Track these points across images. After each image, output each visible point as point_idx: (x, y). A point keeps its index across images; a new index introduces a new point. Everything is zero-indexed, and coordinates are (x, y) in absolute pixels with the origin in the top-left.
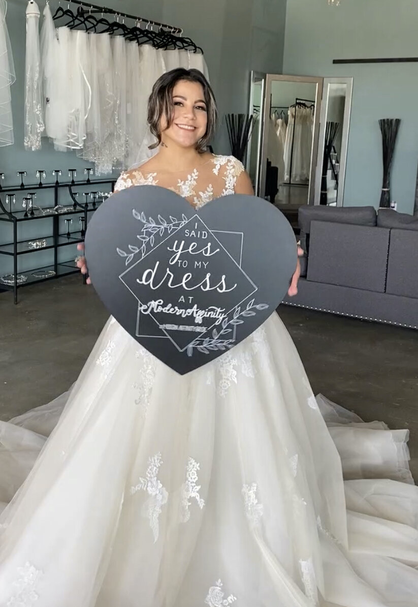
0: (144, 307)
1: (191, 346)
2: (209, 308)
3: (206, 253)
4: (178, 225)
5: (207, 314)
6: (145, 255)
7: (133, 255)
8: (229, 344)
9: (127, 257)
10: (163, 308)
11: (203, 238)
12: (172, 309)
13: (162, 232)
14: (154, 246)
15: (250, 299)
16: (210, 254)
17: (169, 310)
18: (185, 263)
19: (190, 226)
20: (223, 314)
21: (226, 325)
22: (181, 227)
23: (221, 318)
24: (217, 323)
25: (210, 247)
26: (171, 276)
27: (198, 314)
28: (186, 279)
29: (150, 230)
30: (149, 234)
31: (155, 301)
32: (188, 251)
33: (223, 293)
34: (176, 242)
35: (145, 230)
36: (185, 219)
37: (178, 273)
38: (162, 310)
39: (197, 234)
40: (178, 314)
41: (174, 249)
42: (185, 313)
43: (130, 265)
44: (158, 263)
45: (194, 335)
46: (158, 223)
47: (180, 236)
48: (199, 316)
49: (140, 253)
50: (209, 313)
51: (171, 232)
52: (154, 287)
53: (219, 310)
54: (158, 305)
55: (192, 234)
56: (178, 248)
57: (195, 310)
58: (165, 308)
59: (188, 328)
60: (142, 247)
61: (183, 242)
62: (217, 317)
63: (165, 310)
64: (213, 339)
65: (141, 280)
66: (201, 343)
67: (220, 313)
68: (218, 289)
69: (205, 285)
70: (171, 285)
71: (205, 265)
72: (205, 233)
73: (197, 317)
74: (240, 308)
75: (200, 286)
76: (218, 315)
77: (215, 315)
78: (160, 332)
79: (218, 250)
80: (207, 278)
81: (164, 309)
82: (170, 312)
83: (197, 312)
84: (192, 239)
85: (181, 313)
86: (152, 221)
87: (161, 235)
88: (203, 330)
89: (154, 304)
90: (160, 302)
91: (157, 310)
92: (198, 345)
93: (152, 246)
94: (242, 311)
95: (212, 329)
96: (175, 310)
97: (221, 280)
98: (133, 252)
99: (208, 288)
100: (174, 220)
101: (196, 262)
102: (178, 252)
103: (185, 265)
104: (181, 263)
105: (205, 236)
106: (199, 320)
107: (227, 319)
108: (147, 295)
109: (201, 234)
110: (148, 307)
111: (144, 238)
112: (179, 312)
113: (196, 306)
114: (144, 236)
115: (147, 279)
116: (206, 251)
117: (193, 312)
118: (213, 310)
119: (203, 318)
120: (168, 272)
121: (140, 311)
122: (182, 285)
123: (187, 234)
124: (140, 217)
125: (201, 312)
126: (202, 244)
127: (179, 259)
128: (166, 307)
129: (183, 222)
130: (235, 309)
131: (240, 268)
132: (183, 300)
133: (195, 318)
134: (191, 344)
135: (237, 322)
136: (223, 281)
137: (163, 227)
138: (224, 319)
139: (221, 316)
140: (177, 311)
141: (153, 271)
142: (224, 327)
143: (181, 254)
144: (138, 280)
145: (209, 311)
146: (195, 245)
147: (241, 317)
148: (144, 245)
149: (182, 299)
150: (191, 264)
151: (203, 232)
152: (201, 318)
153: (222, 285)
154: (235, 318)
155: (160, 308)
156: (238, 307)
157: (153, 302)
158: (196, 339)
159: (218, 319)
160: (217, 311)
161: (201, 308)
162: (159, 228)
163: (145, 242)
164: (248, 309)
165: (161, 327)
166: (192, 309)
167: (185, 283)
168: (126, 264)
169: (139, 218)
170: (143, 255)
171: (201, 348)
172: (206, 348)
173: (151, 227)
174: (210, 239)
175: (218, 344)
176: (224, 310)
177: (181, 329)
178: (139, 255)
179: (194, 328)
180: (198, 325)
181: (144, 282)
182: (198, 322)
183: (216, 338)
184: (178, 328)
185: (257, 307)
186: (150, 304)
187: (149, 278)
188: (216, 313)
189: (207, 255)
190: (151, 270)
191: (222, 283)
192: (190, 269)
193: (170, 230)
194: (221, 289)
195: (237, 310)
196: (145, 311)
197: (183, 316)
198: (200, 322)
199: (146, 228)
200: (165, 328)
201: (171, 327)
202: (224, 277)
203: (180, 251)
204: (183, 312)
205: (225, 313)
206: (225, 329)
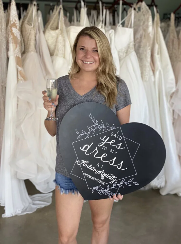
0: (79, 161)
1: (94, 188)
2: (110, 174)
3: (118, 147)
4: (109, 129)
5: (108, 177)
6: (88, 137)
9: (79, 135)
11: (119, 139)
12: (92, 168)
13: (100, 129)
14: (94, 135)
15: (131, 178)
16: (120, 148)
17: (90, 167)
19: (115, 131)
21: (115, 186)
22: (110, 130)
23: (114, 181)
24: (111, 183)
25: (121, 145)
26: (96, 152)
28: (103, 156)
29: (95, 126)
30: (93, 128)
32: (110, 143)
33: (120, 169)
34: (105, 136)
36: (113, 127)
37: (101, 151)
38: (87, 166)
39: (117, 136)
40: (93, 171)
41: (103, 139)
42: (97, 172)
44: (93, 143)
45: (97, 184)
46: (100, 124)
47: (108, 134)
48: (103, 176)
49: (86, 135)
51: (105, 131)
52: (87, 154)
53: (114, 177)
54: (86, 163)
55: (114, 135)
56: (105, 139)
57: (103, 172)
59: (96, 180)
61: (109, 138)
62: (112, 179)
63: (88, 167)
65: (82, 148)
66: (100, 189)
67: (114, 178)
68: (117, 166)
69: (112, 162)
70: (95, 156)
71: (115, 153)
73: (102, 176)
74: (124, 180)
75: (109, 162)
76: (113, 179)
78: (82, 176)
79: (125, 148)
80: (114, 160)
81: (88, 166)
82: (90, 168)
84: (114, 138)
85: (95, 171)
86: (97, 122)
87: (99, 131)
89: (84, 162)
90: (87, 162)
91: (84, 165)
92: (98, 189)
94: (125, 182)
95: (108, 184)
96: (93, 168)
97: (121, 163)
98: (83, 134)
100: (108, 125)
101: (111, 150)
102: (104, 141)
103: (105, 149)
104: (104, 147)
105: (120, 139)
106: (103, 177)
107: (116, 182)
108: (82, 156)
109: (119, 137)
110: (81, 162)
113: (103, 170)
114: (91, 128)
115: (85, 149)
116: (118, 146)
117: (102, 173)
118: (111, 176)
119: (105, 178)
120: (96, 149)
121: (77, 162)
122: (101, 158)
123: (112, 135)
124: (92, 118)
125: (105, 175)
126: (117, 142)
127: (104, 145)
131: (132, 161)
134: (95, 187)
135: (121, 186)
137: (101, 127)
138: (115, 182)
140: (94, 169)
141: (89, 146)
142: (114, 186)
143: (106, 143)
144: (80, 148)
145: (108, 175)
146: (114, 141)
147: (123, 185)
148: (89, 132)
149: (98, 165)
150: (109, 150)
151: (120, 137)
154: (121, 184)
155: (86, 165)
156: (124, 179)
157: (84, 161)
158: (98, 186)
159: (113, 181)
160: (113, 177)
161: (106, 172)
162: (99, 126)
163: (90, 131)
164: (129, 182)
165: (84, 174)
166: (101, 171)
167: (102, 158)
168: (78, 138)
170: (87, 137)
171: (99, 191)
172: (101, 192)
173: (96, 125)
174: (122, 141)
175: (108, 193)
176: (117, 178)
177: (93, 179)
178: (85, 136)
179: (99, 181)
180: (102, 180)
181: (83, 150)
182: (102, 179)
183: (108, 190)
184: (92, 177)
185: (134, 182)
186: (82, 161)
187: (85, 148)
188: (112, 177)
189: (118, 148)
190: (88, 145)
191: (120, 165)
192: (107, 152)
193: (104, 129)
194: (119, 168)
195: (123, 180)
196: (79, 163)
197: (96, 173)
198: (103, 179)
199: (93, 125)
200: (85, 175)
201: (88, 176)
202: (122, 162)
203: (105, 141)
204: (96, 171)
205: (116, 179)
206: (114, 187)
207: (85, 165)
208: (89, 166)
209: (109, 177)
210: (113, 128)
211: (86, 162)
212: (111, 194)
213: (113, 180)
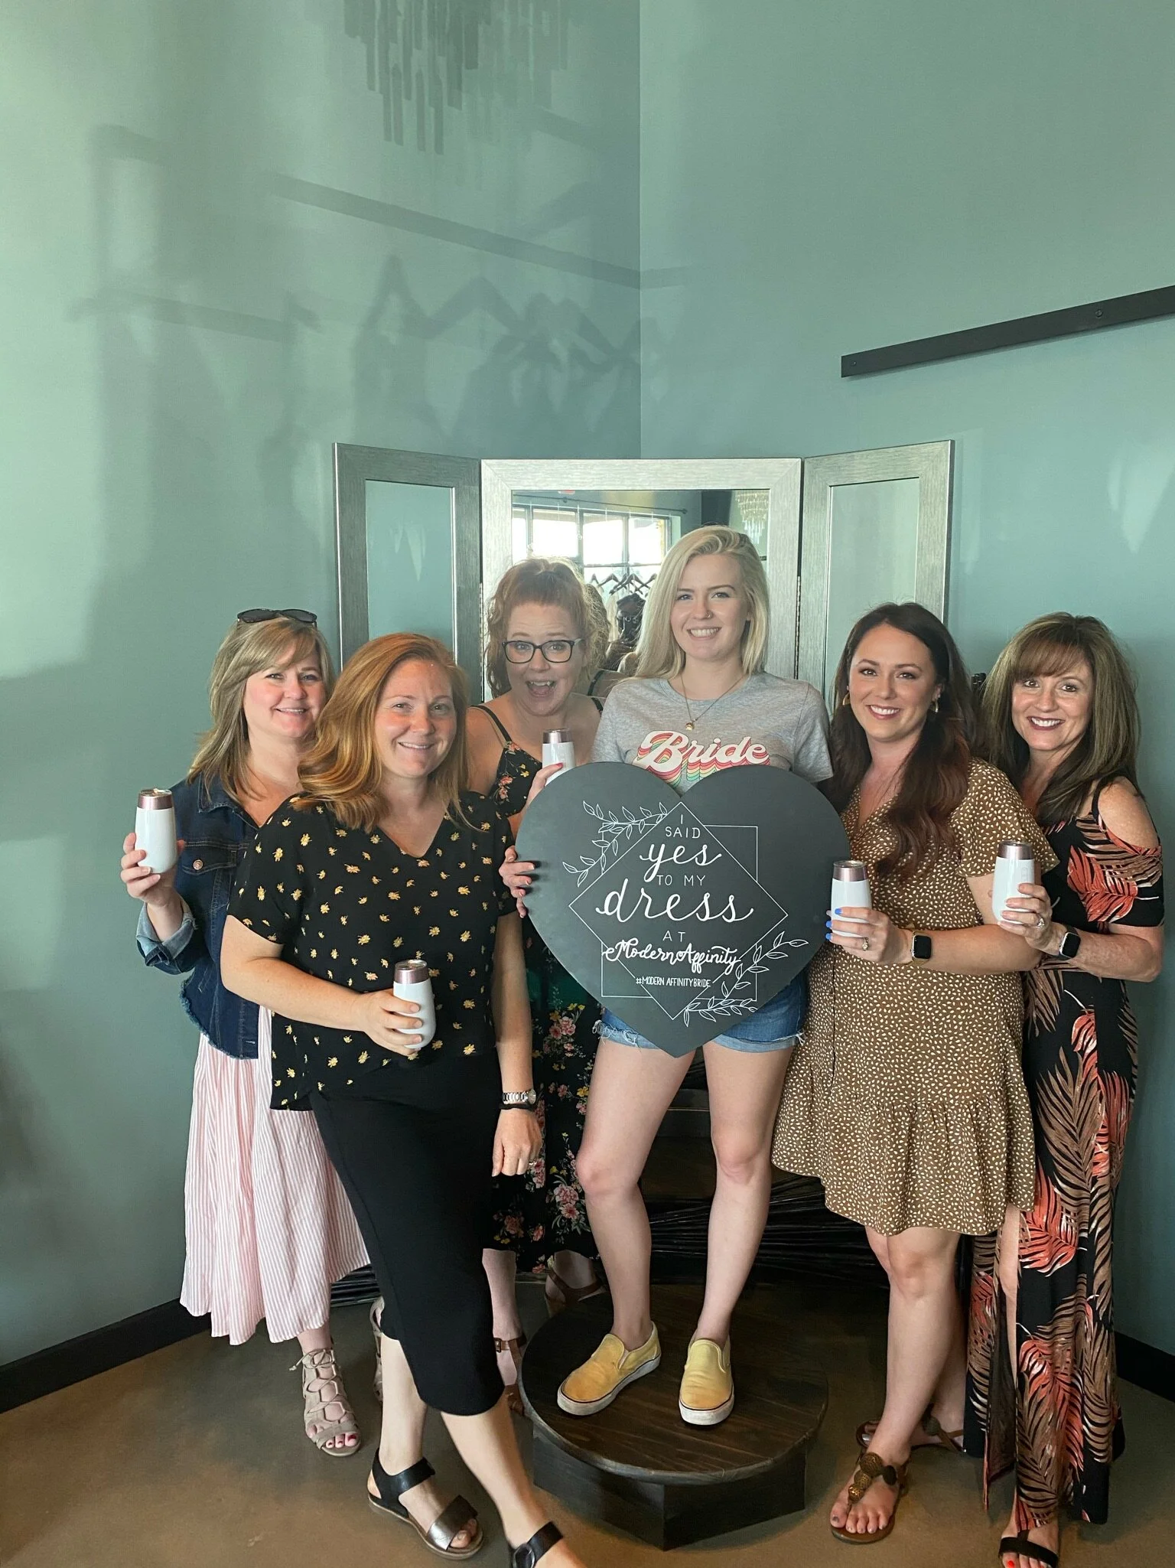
0: (609, 951)
1: (687, 1010)
2: (713, 948)
3: (701, 861)
4: (653, 820)
5: (709, 958)
6: (605, 869)
7: (587, 870)
8: (748, 1006)
9: (579, 873)
10: (639, 951)
11: (694, 837)
12: (654, 952)
13: (629, 833)
14: (619, 855)
15: (776, 932)
16: (707, 862)
17: (648, 954)
18: (669, 879)
19: (671, 821)
20: (735, 957)
21: (742, 976)
22: (658, 823)
23: (732, 964)
24: (726, 973)
25: (707, 851)
26: (647, 899)
27: (695, 959)
28: (672, 904)
29: (610, 830)
30: (609, 837)
31: (626, 941)
32: (673, 860)
33: (733, 922)
34: (653, 846)
35: (603, 832)
36: (663, 810)
37: (660, 895)
38: (638, 955)
39: (684, 835)
40: (663, 959)
41: (650, 858)
42: (675, 957)
43: (584, 887)
44: (626, 881)
45: (691, 992)
46: (622, 819)
47: (657, 837)
48: (696, 961)
49: (597, 868)
51: (644, 833)
52: (623, 919)
53: (728, 951)
54: (631, 947)
55: (676, 833)
56: (655, 856)
57: (690, 953)
58: (643, 951)
59: (682, 982)
60: (601, 857)
61: (663, 846)
62: (725, 961)
64: (724, 998)
65: (602, 909)
66: (704, 1005)
67: (730, 955)
68: (724, 917)
69: (702, 912)
70: (649, 915)
71: (701, 881)
72: (696, 831)
73: (694, 964)
74: (761, 947)
75: (695, 914)
76: (728, 959)
77: (723, 959)
78: (639, 990)
79: (720, 855)
80: (706, 901)
81: (640, 953)
82: (651, 956)
83: (692, 958)
84: (678, 841)
85: (667, 958)
86: (613, 816)
87: (629, 838)
88: (706, 984)
89: (624, 945)
90: (634, 942)
91: (629, 955)
92: (699, 1008)
93: (616, 855)
94: (764, 952)
95: (720, 982)
96: (657, 953)
97: (728, 903)
98: (587, 867)
99: (707, 917)
100: (646, 813)
101: (686, 876)
102: (656, 862)
103: (668, 882)
104: (663, 879)
105: (696, 835)
106: (696, 967)
107: (742, 964)
108: (613, 932)
109: (691, 832)
110: (617, 951)
111: (603, 844)
112: (664, 956)
113: (690, 946)
114: (603, 840)
115: (612, 907)
116: (701, 859)
117: (688, 955)
118: (719, 952)
119: (703, 965)
120: (643, 894)
121: (605, 955)
122: (666, 914)
123: (669, 834)
124: (594, 812)
125: (699, 956)
126: (692, 848)
127: (658, 874)
128: (644, 949)
129: (661, 815)
130: (754, 948)
131: (756, 881)
132: (670, 938)
133: (691, 965)
134: (688, 1006)
135: (760, 969)
136: (731, 904)
137: (630, 825)
138: (736, 965)
139: (732, 960)
140: (662, 955)
141: (620, 894)
142: (739, 979)
143: (661, 865)
144: (597, 910)
145: (710, 954)
146: (682, 849)
147: (765, 962)
148: (603, 854)
149: (668, 936)
150: (678, 879)
151: (694, 829)
152: (699, 965)
153: (729, 910)
154: (755, 963)
155: (635, 952)
156: (759, 945)
157: (623, 943)
158: (696, 999)
159: (729, 964)
160: (725, 952)
161: (697, 948)
162: (624, 826)
163: (605, 849)
164: (775, 948)
165: (639, 981)
166: (685, 950)
167: (671, 910)
168: (579, 885)
169: (594, 814)
170: (603, 869)
171: (703, 1013)
173: (610, 826)
174: (705, 838)
175: (731, 1006)
176: (736, 950)
177: (671, 985)
178: (595, 871)
179: (691, 982)
180: (696, 975)
181: (606, 911)
182: (696, 972)
183: (727, 997)
184: (665, 982)
185: (790, 943)
186: (619, 946)
187: (613, 904)
188: (724, 955)
189: (703, 864)
190: (617, 892)
191: (730, 907)
192: (678, 888)
193: (641, 828)
194: (730, 918)
195: (757, 950)
196: (612, 956)
197: (672, 963)
198: (700, 972)
199: (605, 829)
200: (645, 982)
201: (654, 981)
202: (731, 899)
203: (659, 861)
204: (670, 956)
205: (737, 955)
206: (740, 982)
208: (646, 951)
209: (713, 957)
210: (663, 815)
211: (632, 942)
212: (741, 1006)
213: (729, 961)
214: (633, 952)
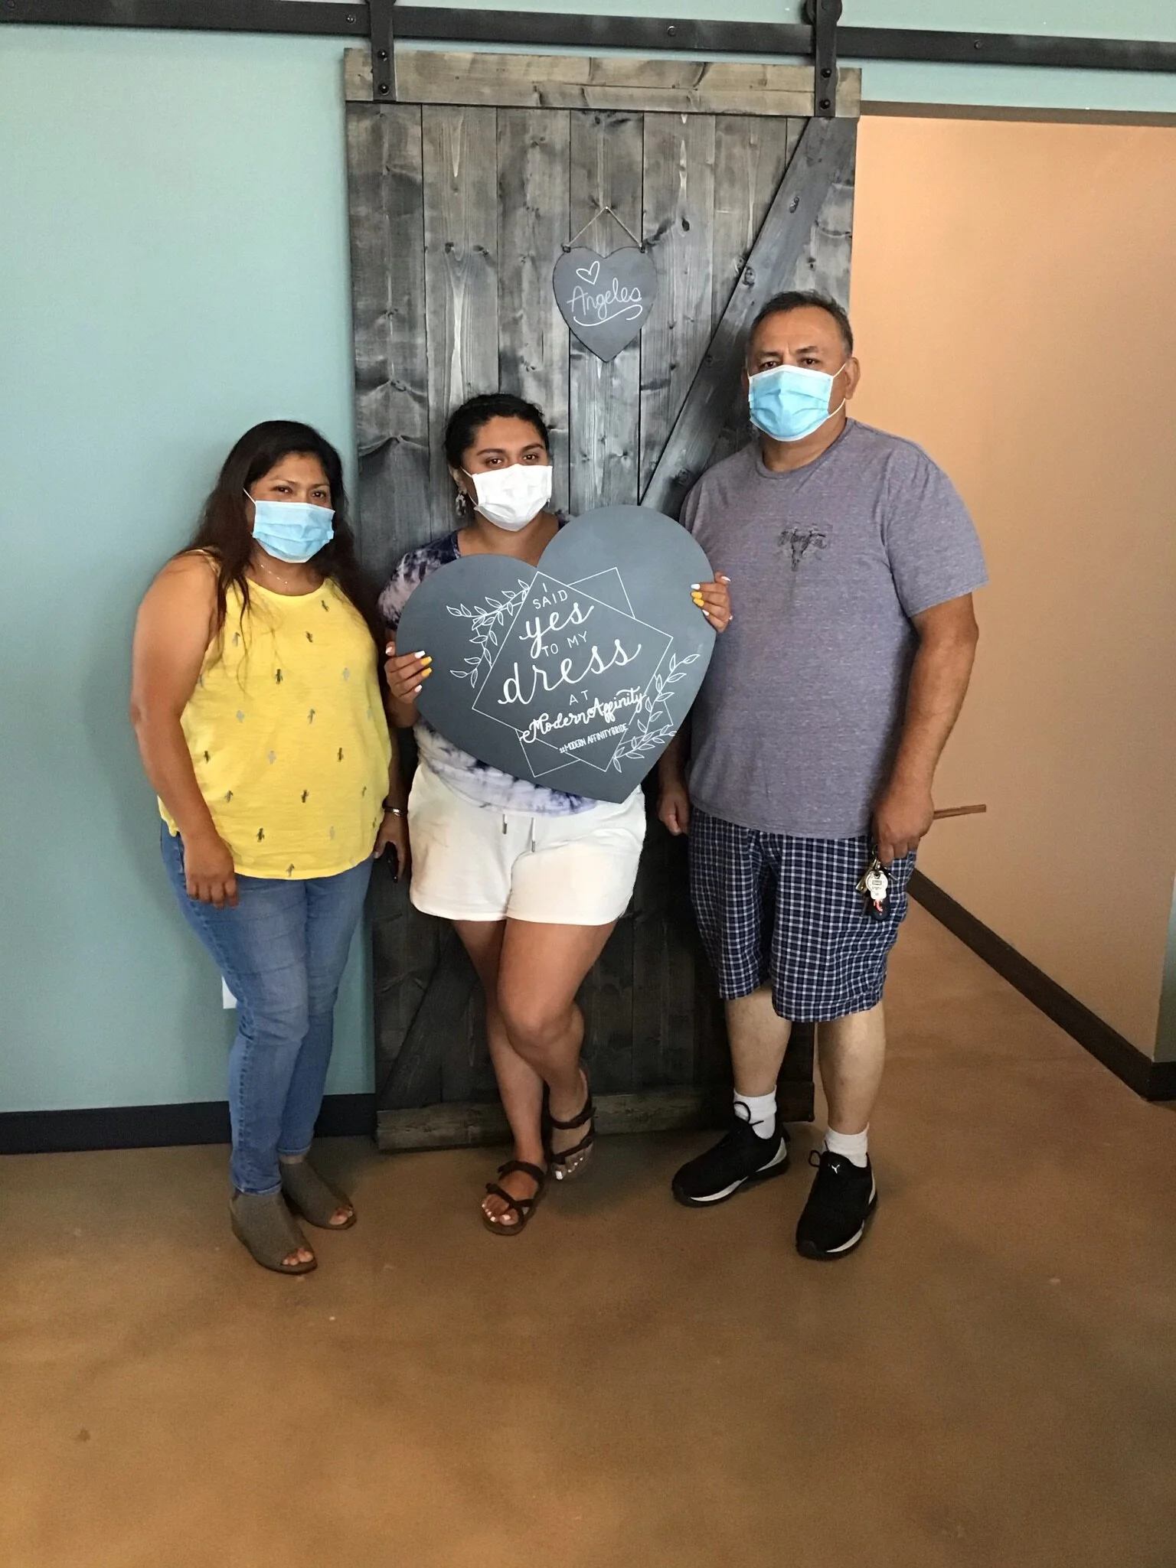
0: (525, 734)
1: (615, 758)
2: (617, 694)
3: (577, 619)
4: (519, 599)
5: (618, 705)
6: (492, 662)
7: (476, 669)
8: (667, 732)
9: (470, 675)
10: (552, 724)
11: (562, 600)
12: (566, 720)
13: (501, 620)
14: (500, 643)
15: (668, 657)
16: (583, 618)
17: (561, 723)
18: (554, 648)
19: (536, 593)
20: (641, 694)
21: (652, 708)
22: (524, 599)
23: (640, 701)
24: (637, 711)
25: (579, 608)
26: (542, 675)
27: (605, 709)
28: (566, 669)
29: (483, 624)
30: (484, 630)
31: (537, 719)
32: (551, 629)
33: (627, 663)
34: (528, 623)
35: (476, 628)
36: (524, 586)
37: (551, 665)
38: (553, 727)
39: (551, 599)
40: (576, 722)
41: (530, 635)
42: (587, 716)
43: (478, 685)
44: (516, 665)
45: (611, 743)
46: (489, 609)
47: (529, 613)
48: (607, 712)
49: (484, 661)
50: (620, 702)
51: (515, 613)
52: (526, 701)
53: (632, 691)
54: (544, 724)
55: (544, 602)
56: (533, 631)
57: (599, 706)
58: (555, 723)
59: (601, 736)
60: (484, 653)
61: (537, 620)
62: (633, 701)
63: (557, 725)
64: (644, 734)
65: (505, 700)
66: (628, 748)
67: (635, 694)
68: (617, 662)
69: (596, 666)
70: (550, 687)
71: (584, 638)
72: (563, 593)
73: (606, 715)
74: (659, 675)
75: (590, 669)
76: (635, 698)
77: (630, 701)
78: (565, 758)
79: (592, 607)
80: (595, 654)
81: (554, 725)
82: (565, 724)
83: (602, 708)
84: (549, 609)
85: (580, 719)
86: (480, 611)
87: (502, 624)
88: (623, 728)
89: (537, 724)
90: (544, 718)
91: (545, 730)
92: (625, 752)
93: (496, 644)
94: (664, 679)
95: (635, 720)
96: (570, 719)
97: (616, 647)
98: (474, 666)
100: (509, 594)
101: (568, 639)
102: (537, 637)
103: (555, 651)
104: (549, 649)
105: (564, 597)
106: (609, 717)
107: (649, 698)
109: (557, 596)
110: (532, 732)
111: (481, 639)
112: (577, 719)
113: (596, 700)
114: (479, 636)
115: (512, 694)
116: (576, 617)
117: (597, 709)
118: (624, 695)
119: (614, 714)
120: (536, 670)
121: (522, 739)
122: (564, 680)
123: (538, 606)
124: (461, 612)
125: (608, 706)
126: (565, 610)
127: (543, 646)
128: (556, 720)
129: (524, 591)
130: (654, 679)
131: (634, 618)
132: (576, 700)
133: (604, 717)
134: (615, 754)
135: (666, 696)
136: (619, 648)
137: (500, 612)
138: (644, 700)
139: (639, 698)
140: (574, 719)
141: (515, 678)
142: (651, 712)
143: (542, 637)
144: (500, 702)
145: (618, 699)
146: (555, 616)
147: (668, 688)
148: (485, 649)
149: (573, 699)
150: (563, 645)
151: (559, 592)
152: (611, 714)
153: (620, 654)
154: (660, 691)
155: (549, 726)
156: (657, 675)
157: (534, 722)
158: (620, 744)
159: (637, 703)
160: (630, 693)
161: (604, 700)
162: (494, 615)
163: (484, 643)
164: (672, 671)
165: (562, 750)
166: (593, 706)
167: (568, 675)
168: (474, 687)
169: (461, 615)
170: (490, 663)
171: (629, 755)
172: (637, 751)
173: (481, 621)
174: (573, 597)
175: (653, 739)
176: (639, 687)
177: (592, 742)
178: (484, 667)
179: (609, 732)
180: (612, 725)
181: (509, 700)
182: (611, 721)
183: (646, 732)
184: (587, 741)
185: (684, 662)
186: (533, 726)
187: (511, 692)
188: (630, 696)
189: (581, 621)
190: (512, 679)
191: (619, 652)
192: (565, 652)
193: (510, 611)
194: (623, 661)
195: (657, 680)
196: (527, 738)
197: (586, 722)
198: (614, 720)
199: (478, 624)
200: (568, 749)
201: (576, 744)
202: (617, 642)
203: (539, 634)
204: (582, 717)
205: (642, 691)
206: (653, 714)
207: (547, 728)
208: (558, 721)
210: (526, 591)
212: (661, 735)
213: (637, 700)
214: (547, 726)
